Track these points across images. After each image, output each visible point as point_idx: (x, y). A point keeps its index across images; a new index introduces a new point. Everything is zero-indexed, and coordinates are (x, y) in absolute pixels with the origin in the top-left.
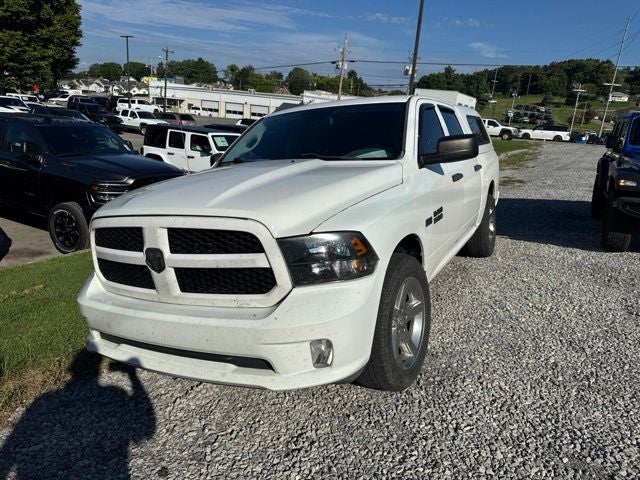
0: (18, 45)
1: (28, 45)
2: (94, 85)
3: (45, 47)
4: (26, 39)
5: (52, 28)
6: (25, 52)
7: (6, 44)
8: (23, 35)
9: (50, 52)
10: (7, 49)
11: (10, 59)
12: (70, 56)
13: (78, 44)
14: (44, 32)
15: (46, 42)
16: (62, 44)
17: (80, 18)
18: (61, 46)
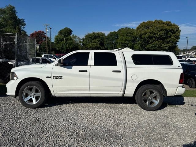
0: (160, 44)
1: (163, 43)
2: (191, 53)
3: (168, 43)
4: (163, 42)
5: (170, 38)
6: (162, 45)
7: (157, 44)
8: (162, 41)
9: (169, 45)
10: (157, 45)
11: (158, 48)
12: (175, 45)
13: (178, 41)
14: (168, 40)
15: (168, 42)
16: (172, 42)
17: (180, 34)
18: (172, 43)
